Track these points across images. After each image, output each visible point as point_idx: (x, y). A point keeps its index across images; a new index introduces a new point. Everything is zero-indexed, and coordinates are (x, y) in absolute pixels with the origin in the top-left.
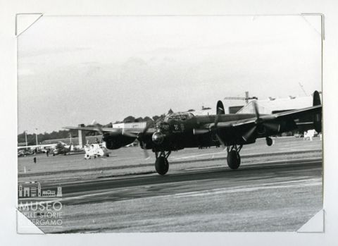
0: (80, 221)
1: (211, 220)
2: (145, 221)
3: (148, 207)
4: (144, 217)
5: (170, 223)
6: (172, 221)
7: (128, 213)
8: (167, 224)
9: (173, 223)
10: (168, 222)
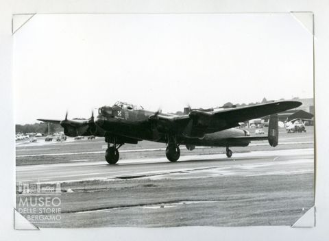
0: (184, 193)
1: (297, 197)
2: (239, 195)
3: (242, 183)
4: (238, 192)
5: (261, 198)
6: (263, 196)
7: (226, 188)
8: (258, 198)
9: (264, 198)
10: (260, 197)
